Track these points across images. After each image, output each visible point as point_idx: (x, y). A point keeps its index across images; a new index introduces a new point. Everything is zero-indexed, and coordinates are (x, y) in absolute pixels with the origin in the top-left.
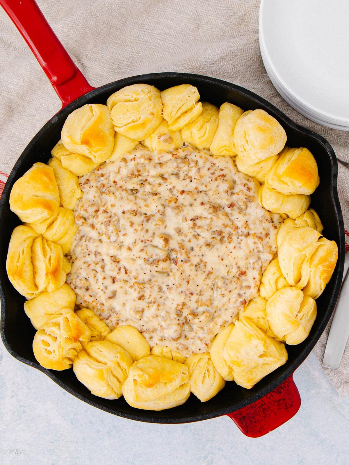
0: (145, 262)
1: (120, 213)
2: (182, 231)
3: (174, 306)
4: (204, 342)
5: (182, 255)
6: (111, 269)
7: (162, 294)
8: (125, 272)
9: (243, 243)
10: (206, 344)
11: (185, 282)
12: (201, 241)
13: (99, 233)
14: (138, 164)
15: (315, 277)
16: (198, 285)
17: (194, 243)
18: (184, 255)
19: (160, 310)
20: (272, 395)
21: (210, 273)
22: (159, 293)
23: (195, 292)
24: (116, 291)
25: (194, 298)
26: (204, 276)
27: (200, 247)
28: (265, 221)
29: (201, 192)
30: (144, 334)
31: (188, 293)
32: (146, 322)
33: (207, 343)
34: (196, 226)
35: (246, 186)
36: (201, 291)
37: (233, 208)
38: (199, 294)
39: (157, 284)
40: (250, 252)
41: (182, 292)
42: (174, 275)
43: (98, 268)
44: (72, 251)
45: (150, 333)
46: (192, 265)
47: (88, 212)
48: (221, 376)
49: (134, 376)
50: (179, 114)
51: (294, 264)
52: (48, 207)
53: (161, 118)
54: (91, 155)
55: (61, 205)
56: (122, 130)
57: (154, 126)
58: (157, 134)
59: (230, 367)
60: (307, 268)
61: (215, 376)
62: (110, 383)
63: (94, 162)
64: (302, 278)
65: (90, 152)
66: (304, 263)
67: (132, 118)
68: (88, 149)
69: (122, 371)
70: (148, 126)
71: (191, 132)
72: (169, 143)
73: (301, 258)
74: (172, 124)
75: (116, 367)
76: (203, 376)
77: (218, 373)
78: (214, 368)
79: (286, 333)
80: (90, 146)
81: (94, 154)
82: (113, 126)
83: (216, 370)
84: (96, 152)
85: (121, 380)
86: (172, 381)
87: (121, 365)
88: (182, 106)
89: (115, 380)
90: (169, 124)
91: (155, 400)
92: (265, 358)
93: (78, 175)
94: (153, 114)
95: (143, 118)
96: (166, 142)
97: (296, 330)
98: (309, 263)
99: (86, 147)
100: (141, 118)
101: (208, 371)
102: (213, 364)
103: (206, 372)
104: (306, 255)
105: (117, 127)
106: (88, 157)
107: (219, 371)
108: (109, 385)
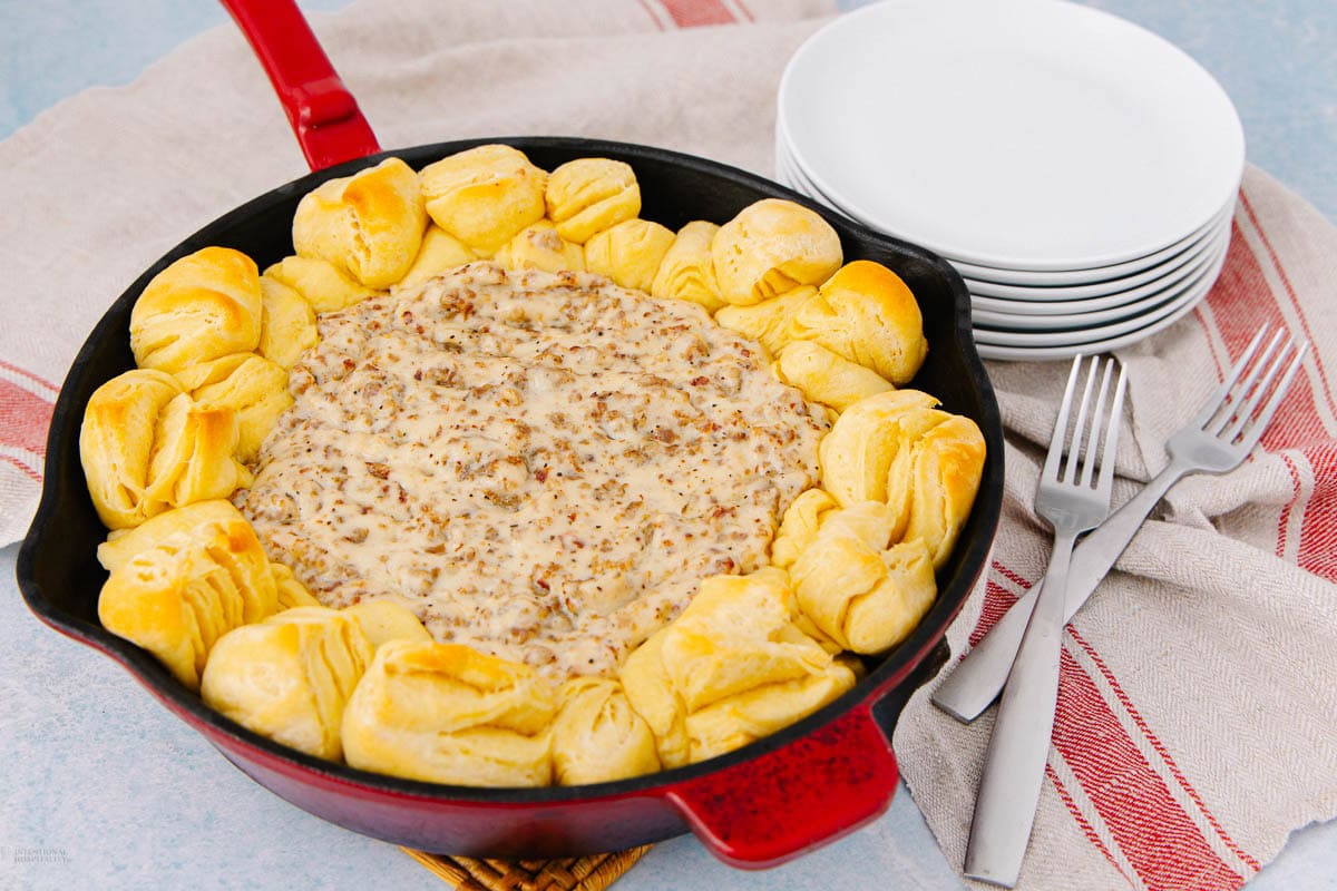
0: (460, 473)
1: (408, 376)
2: (566, 420)
3: (527, 570)
4: (604, 642)
5: (561, 461)
6: (361, 487)
7: (494, 545)
8: (399, 496)
9: (727, 453)
10: (612, 648)
11: (564, 518)
12: (616, 448)
13: (347, 412)
14: (472, 280)
15: (924, 477)
16: (598, 527)
17: (595, 448)
18: (567, 461)
19: (485, 575)
20: (807, 746)
21: (633, 506)
22: (487, 542)
23: (588, 542)
24: (368, 531)
25: (585, 556)
26: (618, 510)
27: (612, 458)
28: (788, 407)
29: (623, 356)
30: (431, 626)
31: (568, 540)
32: (440, 601)
33: (616, 647)
34: (606, 409)
35: (740, 349)
36: (605, 542)
37: (705, 386)
38: (600, 547)
39: (485, 522)
40: (747, 472)
41: (552, 538)
42: (535, 504)
43: (329, 481)
44: (263, 450)
45: (448, 625)
46: (585, 486)
47: (326, 365)
48: (650, 728)
49: (390, 653)
50: (584, 196)
51: (866, 455)
52: (230, 304)
53: (540, 194)
54: (359, 250)
55: (258, 351)
56: (443, 200)
57: (521, 206)
58: (526, 233)
59: (679, 697)
60: (904, 455)
61: (632, 723)
62: (311, 674)
63: (363, 281)
64: (892, 497)
65: (358, 238)
66: (894, 464)
67: (474, 175)
68: (357, 223)
69: (354, 660)
70: (509, 198)
71: (609, 236)
72: (554, 249)
73: (884, 442)
74: (565, 219)
75: (338, 636)
76: (596, 713)
77: (643, 718)
78: (631, 707)
79: (850, 593)
80: (363, 210)
81: (369, 241)
82: (425, 200)
83: (636, 713)
84: (374, 231)
85: (345, 688)
86: (501, 690)
87: (352, 642)
88: (593, 181)
89: (329, 678)
90: (557, 214)
91: (443, 733)
92: (785, 644)
93: (317, 308)
94: (523, 172)
95: (498, 177)
96: (546, 245)
97: (877, 584)
98: (907, 442)
99: (354, 216)
100: (493, 175)
101: (612, 707)
102: (627, 698)
103: (608, 707)
104: (899, 428)
105: (433, 198)
106: (348, 270)
107: (645, 712)
108: (307, 679)
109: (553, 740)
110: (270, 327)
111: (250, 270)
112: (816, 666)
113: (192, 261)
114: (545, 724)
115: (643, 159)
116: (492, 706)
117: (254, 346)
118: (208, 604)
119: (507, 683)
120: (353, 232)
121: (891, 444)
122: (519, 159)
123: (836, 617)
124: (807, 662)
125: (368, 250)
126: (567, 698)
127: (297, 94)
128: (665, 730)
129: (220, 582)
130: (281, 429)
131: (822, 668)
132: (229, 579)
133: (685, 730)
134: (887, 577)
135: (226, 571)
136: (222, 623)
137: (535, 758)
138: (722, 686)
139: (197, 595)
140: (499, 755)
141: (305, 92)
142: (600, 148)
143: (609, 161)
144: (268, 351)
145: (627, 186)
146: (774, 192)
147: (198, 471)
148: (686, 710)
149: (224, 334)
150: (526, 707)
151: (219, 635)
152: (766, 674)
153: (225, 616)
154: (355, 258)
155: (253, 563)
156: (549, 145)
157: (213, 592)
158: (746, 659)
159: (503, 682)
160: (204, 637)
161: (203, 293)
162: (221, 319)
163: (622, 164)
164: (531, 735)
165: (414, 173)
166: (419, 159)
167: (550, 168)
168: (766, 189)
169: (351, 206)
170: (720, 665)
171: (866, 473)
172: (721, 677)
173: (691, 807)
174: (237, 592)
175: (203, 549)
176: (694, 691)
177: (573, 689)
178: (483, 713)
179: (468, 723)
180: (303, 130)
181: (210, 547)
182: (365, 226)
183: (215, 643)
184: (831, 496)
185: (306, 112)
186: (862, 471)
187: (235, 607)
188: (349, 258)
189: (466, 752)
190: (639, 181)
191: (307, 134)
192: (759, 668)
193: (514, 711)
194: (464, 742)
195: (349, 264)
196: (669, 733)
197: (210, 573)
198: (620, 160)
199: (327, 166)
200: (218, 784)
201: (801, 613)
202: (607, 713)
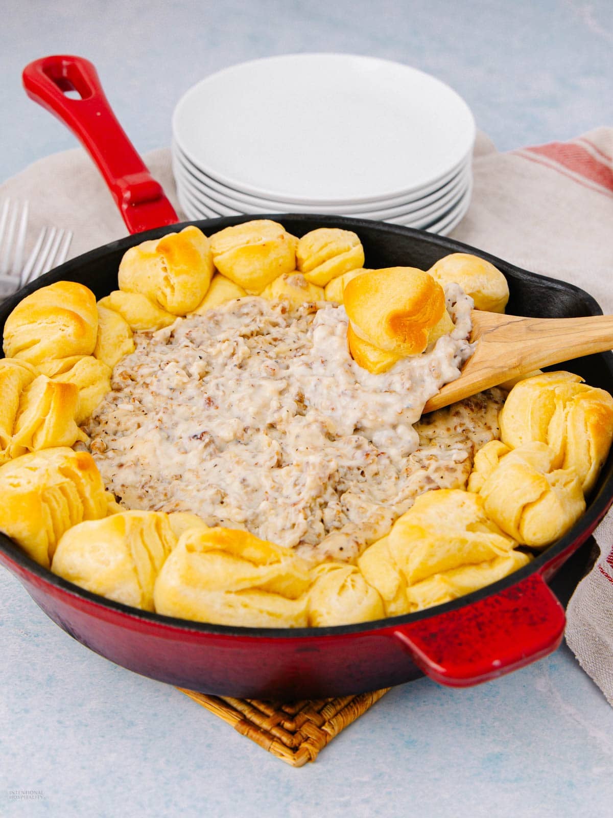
15: (574, 426)
44: (93, 416)
48: (381, 596)
49: (190, 537)
50: (324, 253)
51: (532, 413)
52: (77, 318)
53: (294, 252)
54: (166, 287)
55: (93, 355)
56: (226, 256)
57: (281, 261)
58: (283, 276)
59: (402, 573)
60: (560, 413)
61: (367, 592)
62: (133, 552)
63: (169, 309)
64: (551, 441)
65: (166, 279)
66: (553, 419)
67: (248, 238)
68: (165, 268)
69: (164, 546)
70: (273, 255)
71: (343, 279)
72: (301, 287)
73: (545, 406)
74: (310, 270)
75: (153, 527)
76: (341, 584)
77: (375, 588)
78: (366, 582)
79: (524, 501)
80: (171, 260)
81: (174, 280)
82: (213, 256)
83: (370, 585)
84: (178, 274)
85: (157, 563)
86: (271, 564)
87: (163, 532)
88: (330, 243)
89: (146, 557)
90: (305, 265)
91: (229, 592)
92: (478, 533)
93: (134, 326)
94: (283, 237)
95: (264, 240)
96: (297, 284)
97: (543, 495)
98: (561, 402)
99: (163, 263)
100: (261, 239)
101: (353, 581)
102: (363, 576)
103: (349, 580)
104: (555, 394)
105: (218, 254)
106: (158, 301)
107: (377, 584)
108: (131, 555)
109: (310, 601)
110: (102, 338)
111: (91, 298)
112: (501, 549)
113: (52, 290)
114: (303, 591)
115: (365, 228)
116: (264, 574)
117: (91, 351)
118: (59, 507)
119: (276, 559)
120: (163, 274)
121: (550, 406)
122: (279, 229)
123: (513, 519)
124: (495, 546)
125: (173, 288)
126: (320, 574)
127: (120, 183)
128: (392, 596)
129: (68, 490)
130: (106, 402)
131: (506, 551)
132: (75, 490)
133: (406, 597)
134: (550, 491)
135: (73, 483)
136: (68, 522)
137: (296, 613)
138: (433, 562)
139: (52, 498)
140: (270, 609)
141: (126, 182)
142: (335, 221)
143: (341, 231)
144: (100, 353)
145: (354, 246)
146: (460, 249)
147: (52, 425)
148: (407, 583)
149: (73, 338)
150: (288, 576)
151: (65, 530)
152: (465, 555)
153: (71, 517)
154: (163, 293)
155: (92, 480)
156: (299, 219)
157: (64, 499)
158: (451, 542)
159: (273, 558)
160: (56, 531)
161: (58, 311)
162: (71, 329)
163: (351, 233)
164: (293, 598)
165: (205, 237)
166: (210, 228)
167: (300, 235)
168: (454, 247)
169: (162, 255)
170: (432, 546)
171: (532, 426)
172: (432, 555)
173: (413, 641)
174: (80, 500)
175: (57, 468)
176: (412, 568)
177: (323, 569)
178: (259, 578)
179: (247, 585)
180: (125, 206)
181: (63, 467)
182: (172, 269)
183: (62, 535)
184: (507, 445)
185: (127, 195)
186: (530, 423)
187: (78, 512)
188: (159, 293)
189: (246, 606)
190: (362, 243)
191: (127, 210)
192: (460, 550)
193: (280, 578)
194: (244, 598)
195: (158, 298)
196: (395, 599)
197: (63, 483)
198: (349, 230)
199: (142, 231)
200: (58, 656)
201: (488, 519)
202: (349, 584)
